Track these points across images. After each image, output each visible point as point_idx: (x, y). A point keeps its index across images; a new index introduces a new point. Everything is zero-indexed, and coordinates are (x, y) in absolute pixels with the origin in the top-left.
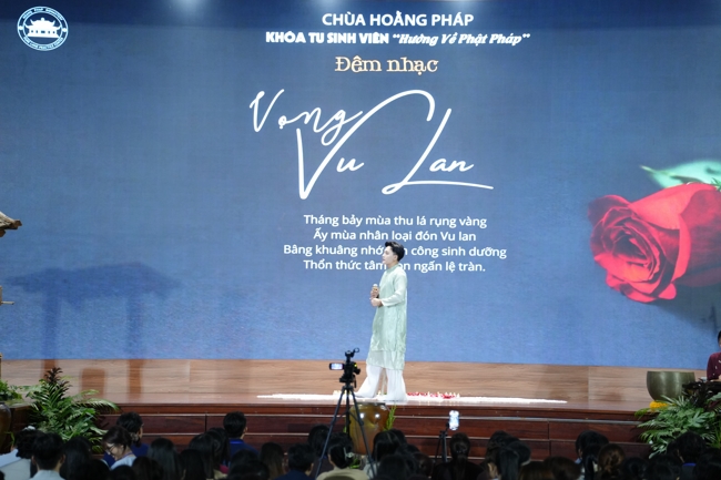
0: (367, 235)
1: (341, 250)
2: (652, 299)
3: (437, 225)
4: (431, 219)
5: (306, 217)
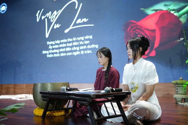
0: (61, 46)
1: (55, 51)
2: (147, 57)
3: (79, 40)
4: (77, 38)
5: (47, 42)
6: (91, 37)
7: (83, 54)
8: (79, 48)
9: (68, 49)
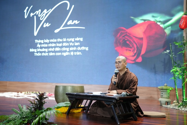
0: (50, 45)
1: (43, 50)
2: (134, 62)
3: (69, 41)
4: (67, 39)
5: (36, 40)
6: (81, 39)
7: (73, 55)
8: (69, 49)
9: (57, 49)
